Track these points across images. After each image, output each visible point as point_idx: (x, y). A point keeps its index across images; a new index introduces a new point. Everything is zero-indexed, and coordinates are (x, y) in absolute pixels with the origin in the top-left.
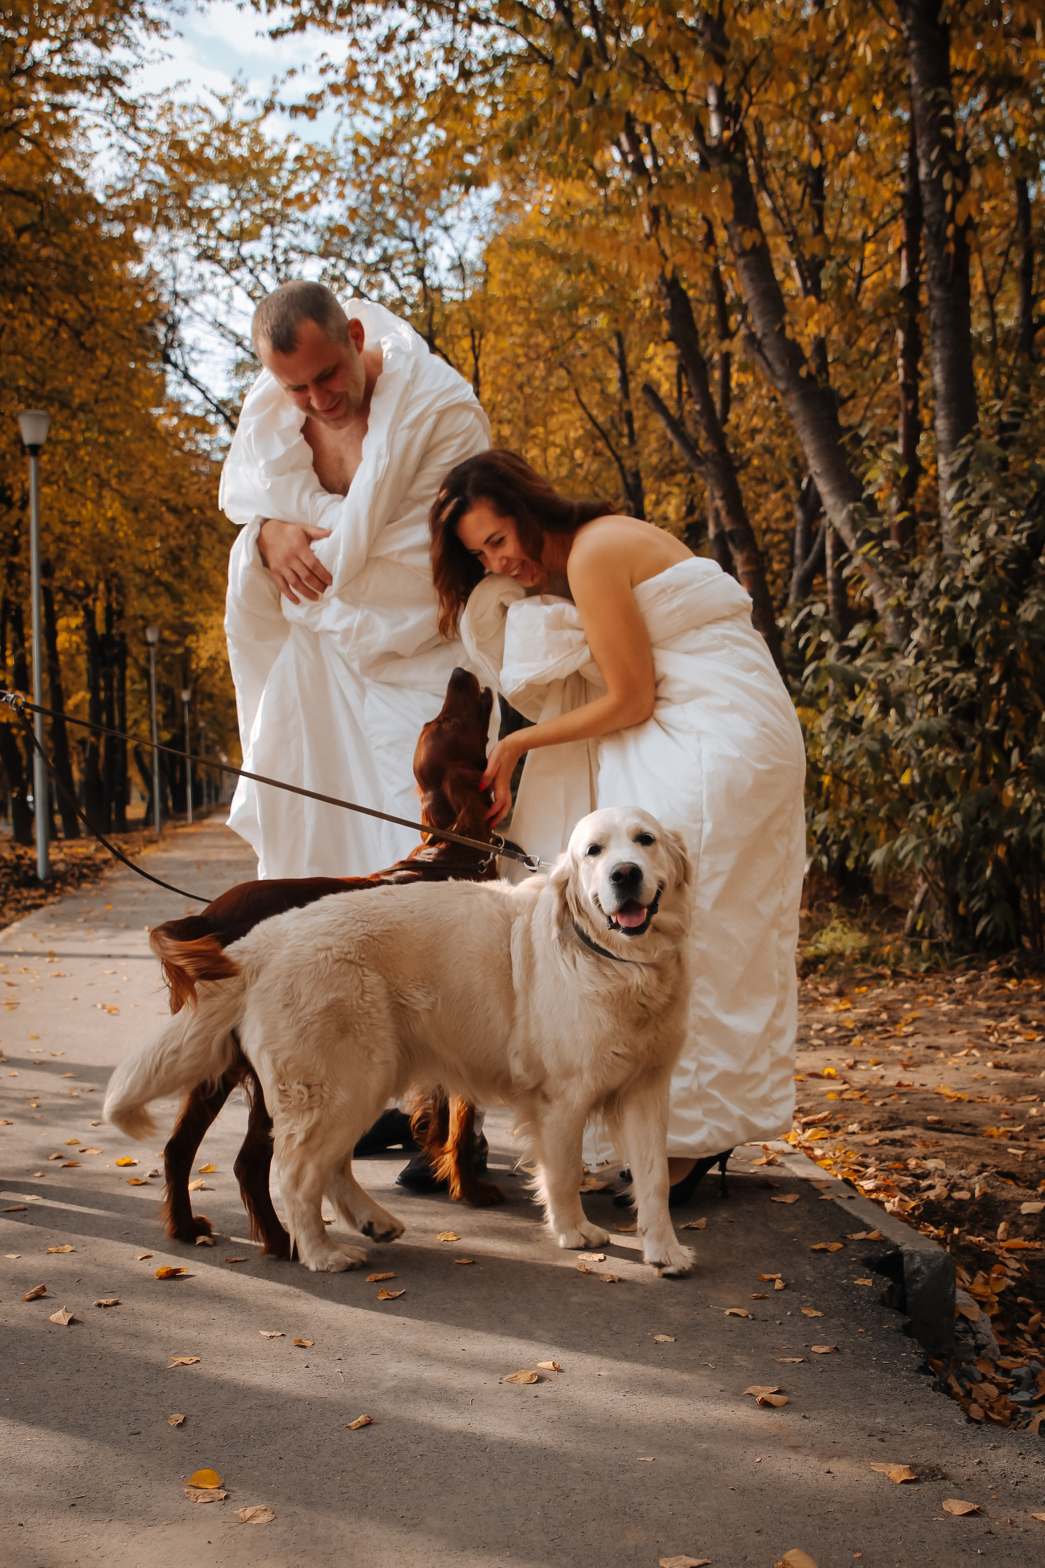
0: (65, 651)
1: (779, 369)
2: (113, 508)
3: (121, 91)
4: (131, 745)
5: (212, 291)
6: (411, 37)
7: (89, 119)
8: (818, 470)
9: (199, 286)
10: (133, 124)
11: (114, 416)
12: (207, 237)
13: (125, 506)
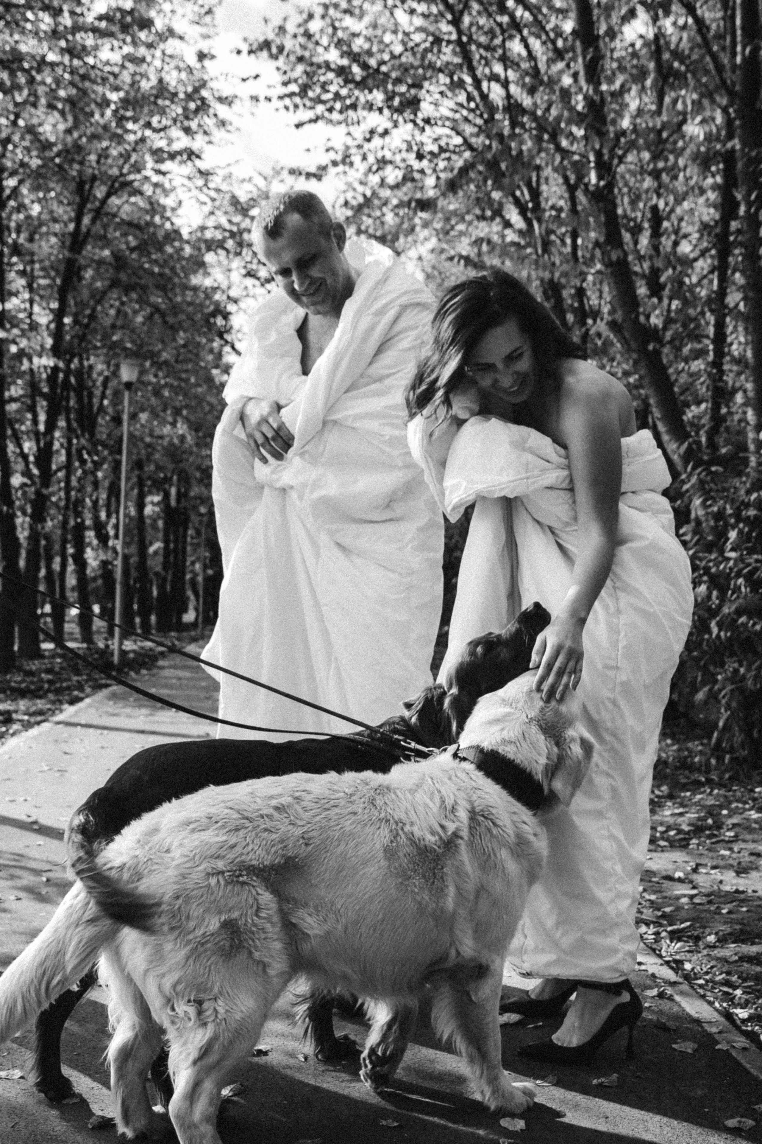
0: (150, 517)
1: (633, 345)
2: (182, 428)
3: (198, 162)
4: (188, 576)
5: (253, 297)
6: (386, 132)
7: (177, 182)
8: (659, 416)
9: (244, 293)
10: (206, 185)
11: (187, 371)
12: (251, 262)
13: (190, 428)
